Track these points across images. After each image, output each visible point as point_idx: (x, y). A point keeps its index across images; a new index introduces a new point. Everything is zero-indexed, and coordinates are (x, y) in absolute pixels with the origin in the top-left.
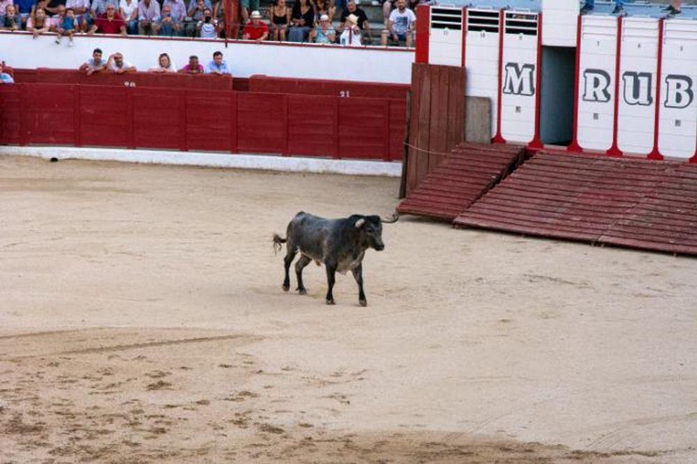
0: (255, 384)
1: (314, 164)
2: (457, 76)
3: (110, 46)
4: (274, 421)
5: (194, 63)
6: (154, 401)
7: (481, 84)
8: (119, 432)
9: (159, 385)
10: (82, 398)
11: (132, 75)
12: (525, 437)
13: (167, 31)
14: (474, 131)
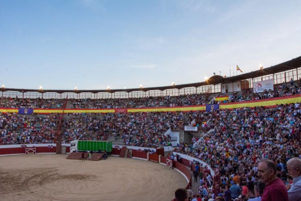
12: (80, 174)
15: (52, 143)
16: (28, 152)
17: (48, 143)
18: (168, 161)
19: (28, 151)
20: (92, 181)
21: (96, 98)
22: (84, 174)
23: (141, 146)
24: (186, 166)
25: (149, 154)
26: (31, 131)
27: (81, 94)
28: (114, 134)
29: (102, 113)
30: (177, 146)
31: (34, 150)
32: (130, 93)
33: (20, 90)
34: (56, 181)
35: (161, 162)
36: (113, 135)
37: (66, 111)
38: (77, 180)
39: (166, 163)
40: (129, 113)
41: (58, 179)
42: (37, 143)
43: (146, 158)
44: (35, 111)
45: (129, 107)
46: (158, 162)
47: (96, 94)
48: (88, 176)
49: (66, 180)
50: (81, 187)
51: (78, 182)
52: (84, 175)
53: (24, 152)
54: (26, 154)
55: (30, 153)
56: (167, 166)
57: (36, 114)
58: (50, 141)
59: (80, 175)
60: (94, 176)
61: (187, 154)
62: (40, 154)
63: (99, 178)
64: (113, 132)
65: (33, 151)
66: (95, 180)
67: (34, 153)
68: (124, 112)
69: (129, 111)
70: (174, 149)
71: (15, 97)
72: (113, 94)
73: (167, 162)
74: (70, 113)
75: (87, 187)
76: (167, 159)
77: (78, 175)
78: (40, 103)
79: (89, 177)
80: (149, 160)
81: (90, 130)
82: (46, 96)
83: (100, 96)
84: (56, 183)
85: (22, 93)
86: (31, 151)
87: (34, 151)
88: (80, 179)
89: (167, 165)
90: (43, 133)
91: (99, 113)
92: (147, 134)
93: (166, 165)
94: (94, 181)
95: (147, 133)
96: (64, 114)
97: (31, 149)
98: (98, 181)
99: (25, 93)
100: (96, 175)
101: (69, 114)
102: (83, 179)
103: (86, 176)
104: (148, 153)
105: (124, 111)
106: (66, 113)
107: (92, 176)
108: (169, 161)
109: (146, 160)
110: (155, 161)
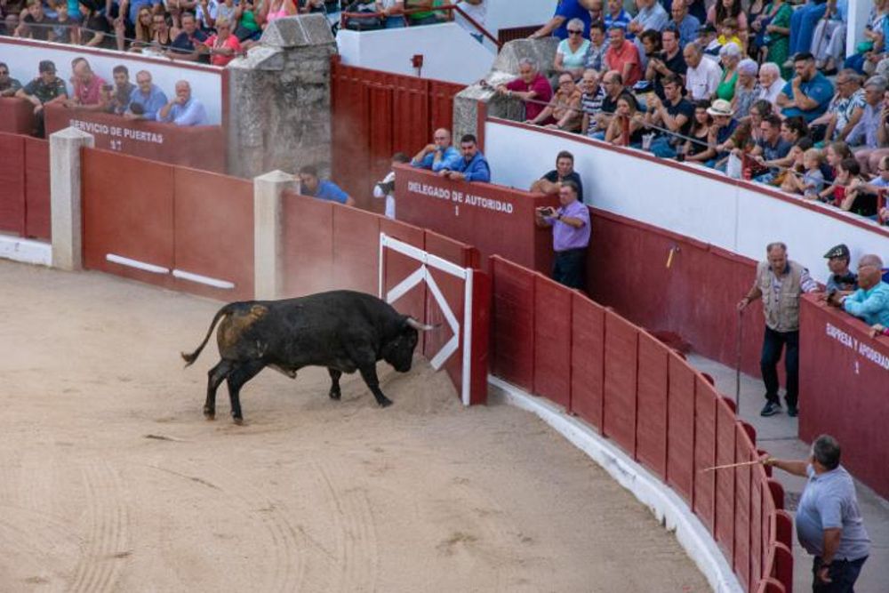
24: (697, 365)
30: (562, 32)
43: (34, 224)
61: (734, 165)
70: (502, 77)
76: (386, 241)
80: (91, 255)
104: (63, 145)
108: (421, 274)
109: (41, 266)
110: (177, 273)
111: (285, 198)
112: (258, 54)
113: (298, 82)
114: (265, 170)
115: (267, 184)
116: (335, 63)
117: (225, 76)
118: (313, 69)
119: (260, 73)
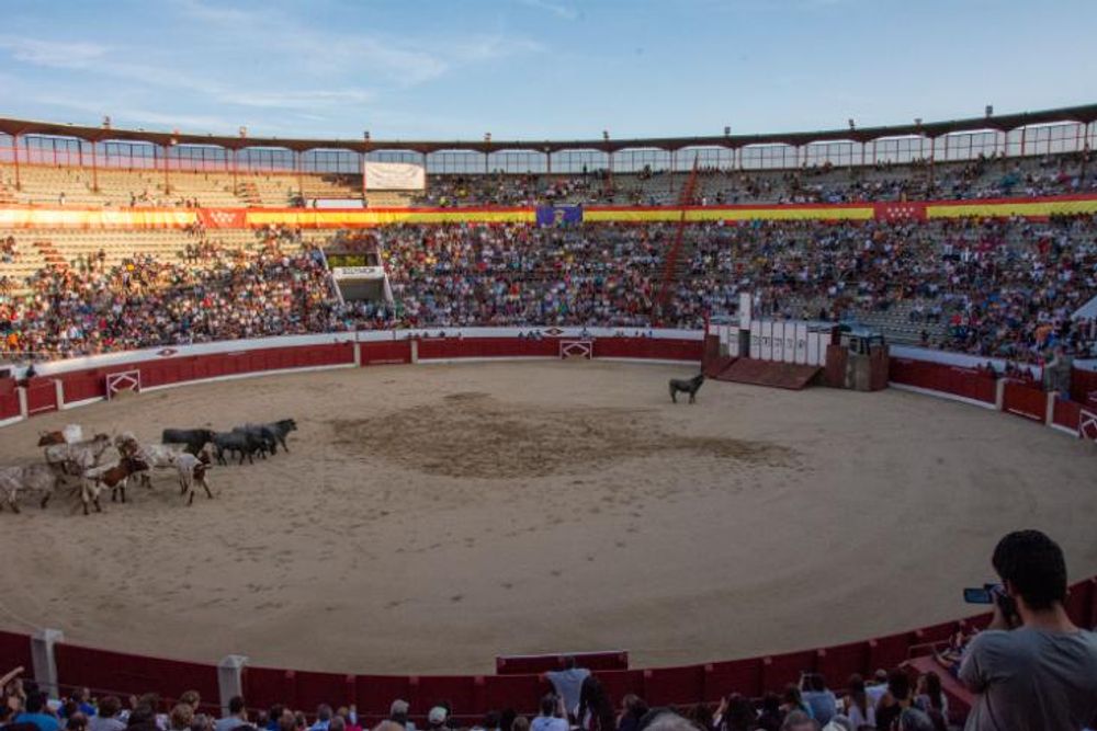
0: (661, 423)
1: (677, 362)
2: (717, 338)
3: (621, 329)
4: (667, 433)
5: (643, 335)
6: (632, 427)
7: (723, 340)
8: (623, 436)
9: (634, 422)
10: (613, 425)
11: (627, 338)
12: (736, 438)
13: (636, 326)
14: (722, 354)
15: (643, 326)
16: (568, 354)
17: (630, 325)
18: (1086, 418)
19: (569, 351)
20: (778, 465)
21: (800, 165)
22: (750, 440)
23: (974, 353)
25: (1007, 387)
26: (578, 285)
27: (747, 150)
28: (867, 302)
29: (822, 222)
31: (587, 346)
32: (940, 141)
33: (539, 147)
34: (656, 454)
35: (1056, 420)
36: (864, 305)
37: (694, 215)
38: (725, 459)
39: (1075, 426)
40: (932, 220)
41: (662, 448)
42: (594, 325)
43: (992, 400)
44: (588, 216)
45: (932, 195)
46: (1043, 421)
47: (802, 148)
48: (764, 449)
49: (687, 453)
50: (738, 482)
51: (728, 465)
52: (751, 443)
53: (557, 354)
54: (560, 358)
55: (575, 356)
56: (1082, 441)
57: (592, 226)
58: (639, 318)
59: (737, 443)
60: (785, 450)
62: (607, 362)
63: (799, 458)
64: (862, 292)
65: (584, 351)
66: (787, 461)
67: (588, 356)
68: (909, 218)
69: (933, 211)
71: (523, 169)
72: (869, 146)
73: (1085, 424)
74: (709, 221)
75: (759, 486)
76: (1083, 411)
77: (730, 441)
78: (605, 185)
79: (767, 451)
80: (1005, 409)
81: (775, 283)
82: (623, 162)
83: (816, 155)
84: (655, 459)
85: (544, 156)
86: (576, 351)
87: (587, 350)
88: (737, 457)
89: (1082, 436)
90: (614, 291)
91: (810, 220)
92: (1004, 305)
93: (1076, 433)
94: (785, 466)
95: (1005, 301)
96: (684, 224)
97: (576, 343)
98: (801, 467)
99: (555, 156)
100: (794, 447)
101: (702, 224)
102: (745, 456)
103: (754, 447)
104: (1000, 384)
105: (912, 214)
106: (689, 223)
107: (778, 447)
109: (992, 410)
110: (1028, 415)
111: (1057, 400)
112: (1052, 364)
113: (1062, 372)
114: (1051, 391)
115: (1052, 395)
116: (1073, 369)
117: (1043, 370)
118: (1066, 368)
119: (1053, 370)
